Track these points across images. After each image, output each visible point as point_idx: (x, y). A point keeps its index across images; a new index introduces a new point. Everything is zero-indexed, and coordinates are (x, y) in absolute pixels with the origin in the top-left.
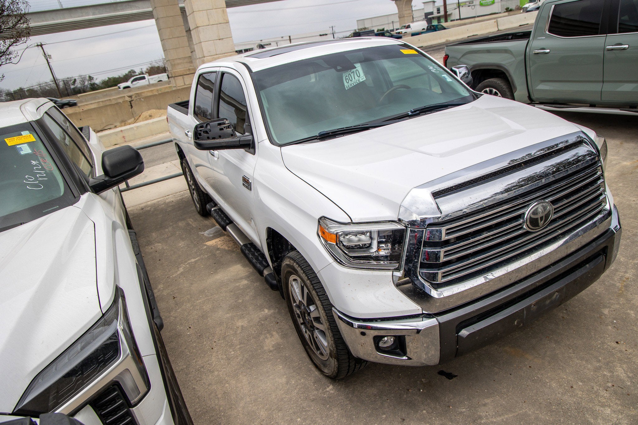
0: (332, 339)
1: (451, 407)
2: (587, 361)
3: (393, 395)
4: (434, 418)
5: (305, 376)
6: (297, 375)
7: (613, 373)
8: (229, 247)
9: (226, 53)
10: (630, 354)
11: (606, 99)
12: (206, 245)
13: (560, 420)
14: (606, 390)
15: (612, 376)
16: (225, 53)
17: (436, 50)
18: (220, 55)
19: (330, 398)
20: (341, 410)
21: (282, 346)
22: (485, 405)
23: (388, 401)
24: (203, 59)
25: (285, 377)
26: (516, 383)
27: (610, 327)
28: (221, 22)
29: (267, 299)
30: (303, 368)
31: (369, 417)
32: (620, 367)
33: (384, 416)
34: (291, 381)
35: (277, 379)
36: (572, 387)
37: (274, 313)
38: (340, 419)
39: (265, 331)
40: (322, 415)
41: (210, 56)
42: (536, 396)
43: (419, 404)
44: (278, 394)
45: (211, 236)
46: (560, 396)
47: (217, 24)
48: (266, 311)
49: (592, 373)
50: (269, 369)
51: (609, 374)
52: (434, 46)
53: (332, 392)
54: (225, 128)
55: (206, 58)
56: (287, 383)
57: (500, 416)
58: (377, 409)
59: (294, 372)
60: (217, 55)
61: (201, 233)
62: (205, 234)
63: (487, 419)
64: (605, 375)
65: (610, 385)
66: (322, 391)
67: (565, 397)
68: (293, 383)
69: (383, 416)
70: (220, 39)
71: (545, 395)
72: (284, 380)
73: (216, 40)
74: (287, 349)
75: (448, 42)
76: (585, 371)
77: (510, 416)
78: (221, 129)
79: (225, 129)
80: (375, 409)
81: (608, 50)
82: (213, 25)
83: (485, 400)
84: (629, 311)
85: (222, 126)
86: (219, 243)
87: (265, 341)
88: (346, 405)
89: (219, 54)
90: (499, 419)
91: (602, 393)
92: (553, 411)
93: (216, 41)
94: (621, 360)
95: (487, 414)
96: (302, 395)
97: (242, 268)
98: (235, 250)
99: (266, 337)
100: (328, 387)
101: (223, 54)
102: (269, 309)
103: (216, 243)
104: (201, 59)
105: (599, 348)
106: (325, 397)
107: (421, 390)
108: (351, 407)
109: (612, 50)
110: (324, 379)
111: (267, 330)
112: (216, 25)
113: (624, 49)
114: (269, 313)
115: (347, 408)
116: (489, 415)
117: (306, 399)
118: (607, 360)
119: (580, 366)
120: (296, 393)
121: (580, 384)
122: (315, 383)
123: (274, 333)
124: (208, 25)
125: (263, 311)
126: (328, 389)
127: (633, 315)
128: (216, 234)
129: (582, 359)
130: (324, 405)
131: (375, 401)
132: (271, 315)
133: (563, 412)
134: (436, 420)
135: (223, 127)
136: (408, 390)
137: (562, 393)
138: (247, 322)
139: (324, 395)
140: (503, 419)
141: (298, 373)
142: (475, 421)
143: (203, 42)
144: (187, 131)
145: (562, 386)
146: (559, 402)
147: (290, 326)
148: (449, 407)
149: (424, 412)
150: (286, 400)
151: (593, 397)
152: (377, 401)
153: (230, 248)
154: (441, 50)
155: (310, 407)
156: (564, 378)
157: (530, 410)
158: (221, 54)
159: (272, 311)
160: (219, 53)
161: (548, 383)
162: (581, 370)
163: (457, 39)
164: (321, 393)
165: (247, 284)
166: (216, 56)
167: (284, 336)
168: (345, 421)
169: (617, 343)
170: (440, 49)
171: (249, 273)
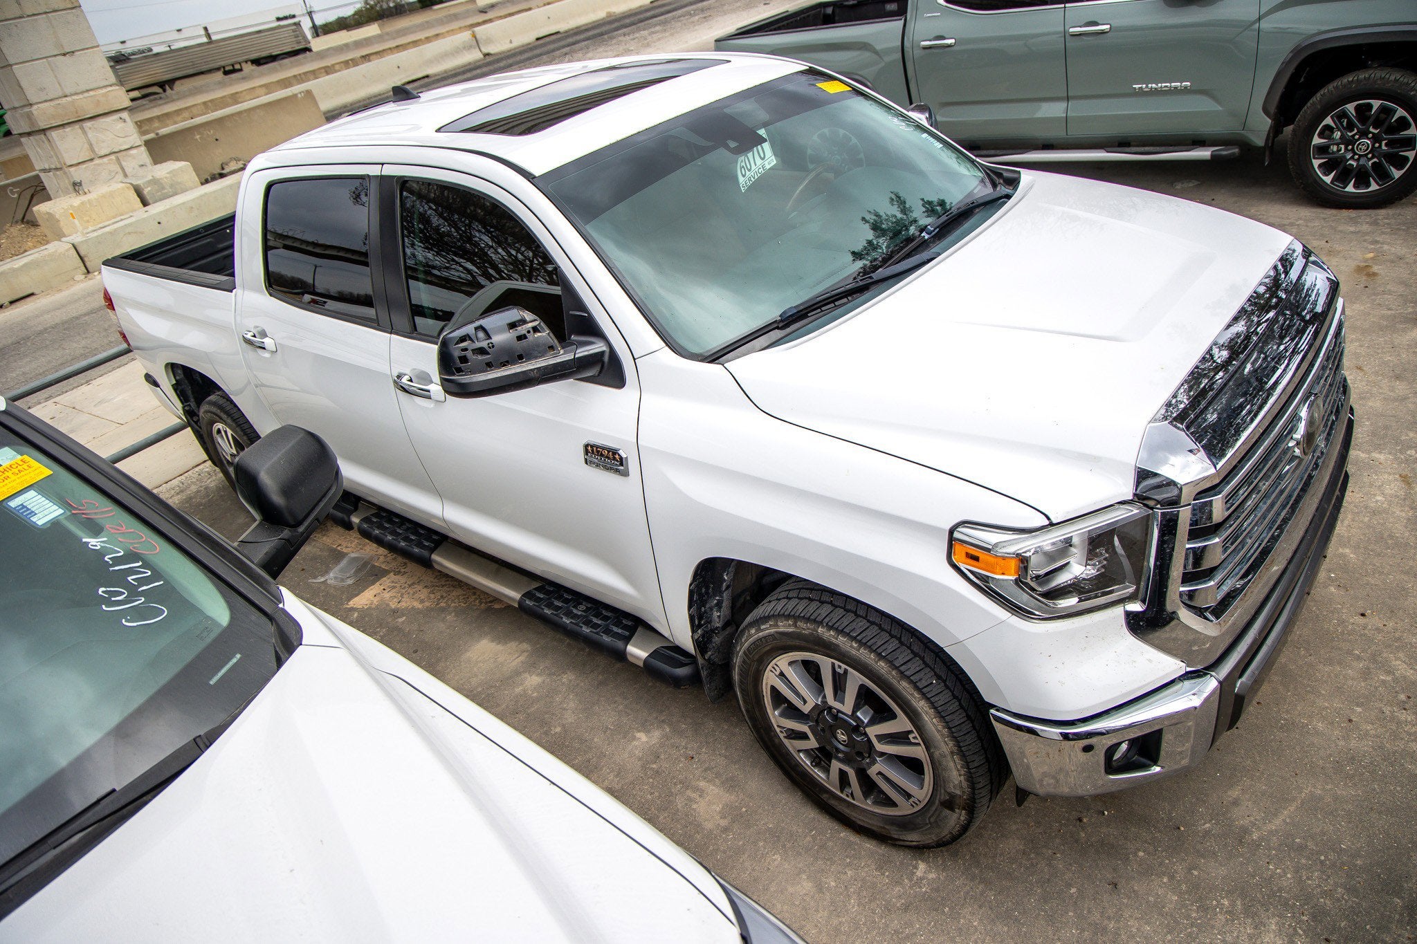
0: (963, 772)
1: (1182, 829)
2: (1340, 663)
3: (1058, 841)
4: (1167, 861)
5: (848, 860)
6: (828, 863)
7: (1394, 674)
8: (422, 601)
9: (91, 90)
10: (1396, 630)
11: (1076, 132)
12: (353, 609)
13: (1374, 790)
14: (1405, 709)
15: (1396, 680)
16: (88, 91)
17: (594, 37)
18: (75, 97)
19: (937, 890)
20: (980, 907)
21: (744, 809)
22: (1236, 803)
23: (1058, 855)
24: (27, 110)
25: (804, 877)
26: (1259, 743)
27: (1332, 589)
28: (56, 8)
29: (621, 707)
30: (830, 844)
31: (1046, 902)
32: (1397, 659)
33: (1073, 890)
34: (826, 883)
35: (791, 890)
36: (1350, 721)
37: (666, 737)
38: (992, 929)
39: (675, 784)
40: (949, 933)
41: (46, 101)
42: (1307, 757)
43: (1120, 843)
44: (818, 921)
45: (350, 582)
46: (1342, 743)
47: (46, 13)
48: (642, 737)
49: (1363, 684)
50: (753, 870)
51: (1389, 678)
52: (583, 28)
53: (932, 876)
54: (529, 332)
55: (35, 107)
56: (820, 888)
57: (1275, 815)
58: (1048, 880)
59: (816, 859)
60: (66, 96)
61: (315, 581)
62: (329, 582)
63: (1259, 828)
64: (1384, 682)
65: (1402, 697)
66: (911, 880)
67: (1353, 743)
68: (833, 884)
69: (1072, 892)
70: (64, 55)
71: (1319, 749)
72: (807, 886)
73: (55, 56)
74: (760, 811)
75: (613, 18)
76: (1350, 683)
77: (1292, 809)
78: (520, 338)
79: (531, 337)
80: (1044, 882)
81: (1074, 35)
82: (34, 15)
83: (1229, 793)
84: (1341, 550)
85: (522, 330)
86: (387, 595)
87: (694, 809)
88: (982, 895)
89: (72, 95)
90: (1278, 821)
91: (1403, 718)
92: (1353, 776)
93: (53, 58)
94: (1390, 646)
95: (1252, 819)
96: (873, 905)
97: (500, 647)
98: (443, 604)
99: (690, 799)
100: (916, 868)
101: (83, 92)
102: (644, 728)
103: (377, 599)
104: (20, 111)
105: (1342, 633)
106: (926, 892)
107: (1106, 813)
108: (995, 895)
109: (1080, 35)
110: (895, 853)
111: (680, 783)
112: (44, 16)
113: (1103, 32)
114: (654, 741)
115: (988, 898)
116: (1256, 819)
117: (889, 910)
118: (1369, 651)
119: (1336, 676)
120: (858, 905)
121: (1359, 710)
122: (880, 868)
123: (702, 784)
124: (20, 17)
125: (634, 738)
126: (919, 873)
127: (1352, 556)
128: (360, 575)
129: (1330, 662)
130: (936, 910)
131: (1032, 864)
132: (662, 745)
133: (1368, 772)
134: (1174, 864)
135: (525, 332)
136: (1080, 820)
137: (1344, 737)
138: (616, 776)
139: (920, 887)
140: (1284, 821)
141: (828, 860)
142: (1241, 841)
143: (16, 64)
144: (252, 334)
145: (1333, 723)
146: (1349, 756)
147: (726, 757)
148: (1179, 828)
149: (1141, 854)
150: (845, 928)
151: (1394, 728)
152: (1037, 864)
153: (427, 604)
154: (606, 37)
155: (909, 924)
156: (1327, 708)
157: (1314, 787)
158: (76, 94)
159: (657, 734)
160: (72, 91)
161: (1307, 725)
162: (1344, 684)
163: (630, 10)
164: (911, 887)
165: (543, 682)
166: (64, 99)
167: (730, 784)
168: (1006, 929)
169: (1363, 615)
170: (602, 34)
171: (526, 654)
